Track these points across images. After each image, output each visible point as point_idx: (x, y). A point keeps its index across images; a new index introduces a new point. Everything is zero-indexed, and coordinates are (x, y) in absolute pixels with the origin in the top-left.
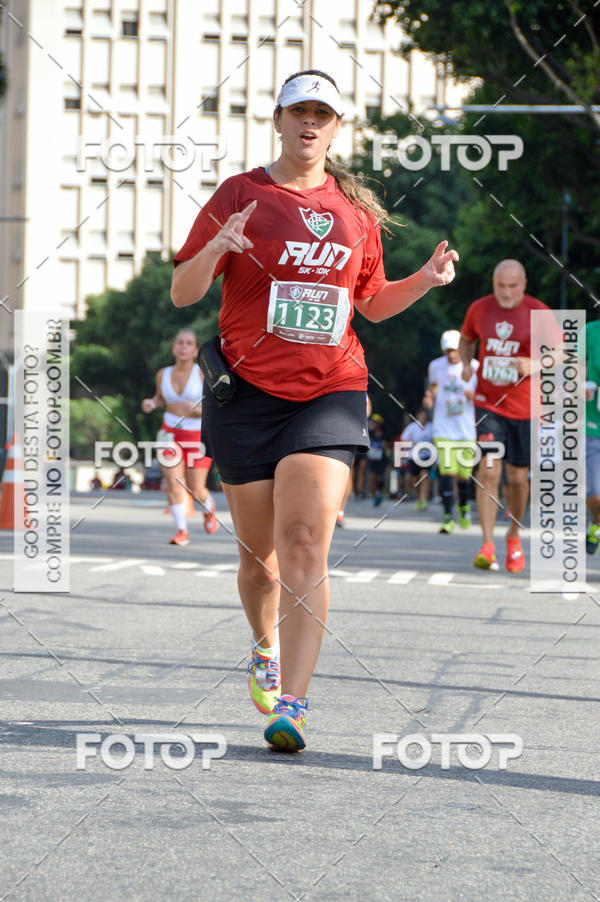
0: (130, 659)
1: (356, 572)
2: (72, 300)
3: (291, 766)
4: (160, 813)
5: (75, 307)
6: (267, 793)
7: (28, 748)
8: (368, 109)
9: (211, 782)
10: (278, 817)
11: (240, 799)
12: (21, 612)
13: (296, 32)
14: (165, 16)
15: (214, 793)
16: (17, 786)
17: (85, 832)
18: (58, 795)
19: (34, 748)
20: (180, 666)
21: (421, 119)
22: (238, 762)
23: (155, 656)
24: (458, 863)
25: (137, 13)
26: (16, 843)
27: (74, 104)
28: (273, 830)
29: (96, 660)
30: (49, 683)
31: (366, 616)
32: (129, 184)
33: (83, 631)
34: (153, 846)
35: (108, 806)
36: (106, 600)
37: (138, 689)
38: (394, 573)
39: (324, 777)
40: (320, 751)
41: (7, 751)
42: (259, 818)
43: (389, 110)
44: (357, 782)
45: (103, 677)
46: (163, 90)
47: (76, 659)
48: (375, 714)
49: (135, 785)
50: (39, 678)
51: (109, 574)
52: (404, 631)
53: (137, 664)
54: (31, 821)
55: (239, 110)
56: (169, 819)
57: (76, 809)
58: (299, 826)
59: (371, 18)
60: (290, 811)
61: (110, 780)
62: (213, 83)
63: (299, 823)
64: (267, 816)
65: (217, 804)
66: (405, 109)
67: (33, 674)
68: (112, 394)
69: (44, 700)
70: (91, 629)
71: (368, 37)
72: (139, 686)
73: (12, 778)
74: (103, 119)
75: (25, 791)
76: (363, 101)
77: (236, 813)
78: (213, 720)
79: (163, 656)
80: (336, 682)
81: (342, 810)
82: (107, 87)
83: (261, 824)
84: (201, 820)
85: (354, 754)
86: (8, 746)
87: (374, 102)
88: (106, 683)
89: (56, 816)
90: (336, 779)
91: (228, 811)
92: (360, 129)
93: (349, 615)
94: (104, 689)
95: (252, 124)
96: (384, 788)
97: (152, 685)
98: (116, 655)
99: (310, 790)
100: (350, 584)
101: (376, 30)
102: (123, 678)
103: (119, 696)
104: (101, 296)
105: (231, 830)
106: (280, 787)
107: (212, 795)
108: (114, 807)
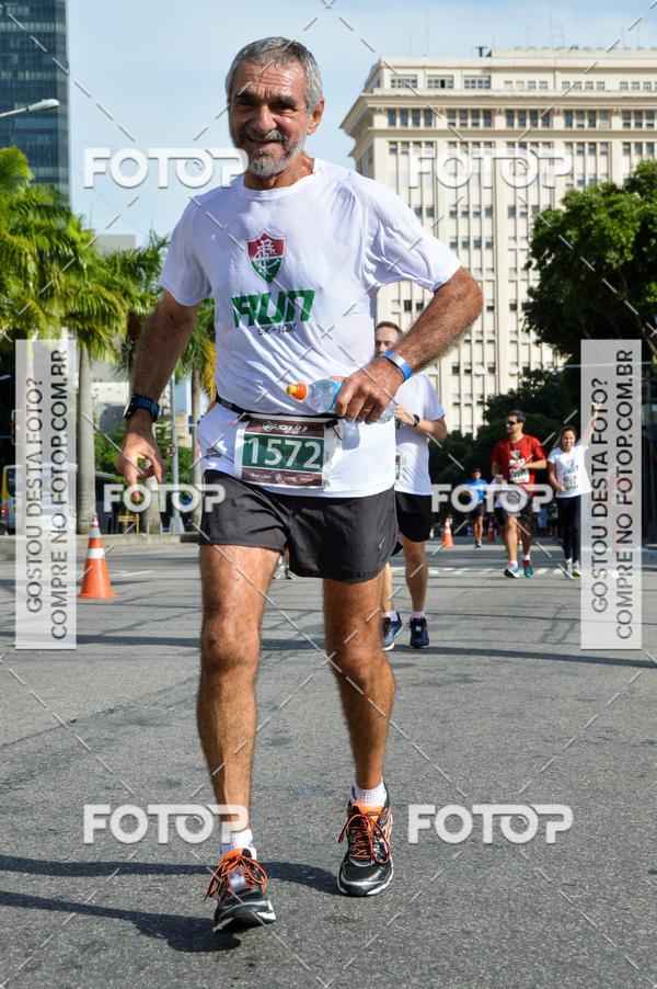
3: (490, 657)
4: (432, 680)
6: (479, 669)
8: (524, 368)
9: (456, 664)
10: (483, 680)
11: (467, 673)
13: (492, 338)
20: (442, 614)
21: (547, 372)
22: (466, 655)
24: (562, 698)
28: (481, 686)
34: (428, 695)
35: (410, 677)
40: (504, 650)
42: (476, 681)
43: (533, 369)
48: (528, 632)
49: (422, 668)
52: (542, 595)
55: (468, 372)
56: (436, 682)
58: (493, 684)
59: (523, 330)
60: (488, 677)
62: (457, 361)
63: (493, 682)
64: (479, 680)
65: (456, 675)
66: (539, 368)
71: (522, 338)
76: (521, 365)
77: (465, 679)
78: (457, 638)
80: (511, 619)
81: (512, 676)
84: (450, 682)
87: (526, 365)
91: (462, 678)
92: (521, 378)
95: (474, 378)
99: (498, 667)
101: (526, 335)
105: (463, 686)
106: (485, 666)
107: (455, 671)
108: (413, 678)
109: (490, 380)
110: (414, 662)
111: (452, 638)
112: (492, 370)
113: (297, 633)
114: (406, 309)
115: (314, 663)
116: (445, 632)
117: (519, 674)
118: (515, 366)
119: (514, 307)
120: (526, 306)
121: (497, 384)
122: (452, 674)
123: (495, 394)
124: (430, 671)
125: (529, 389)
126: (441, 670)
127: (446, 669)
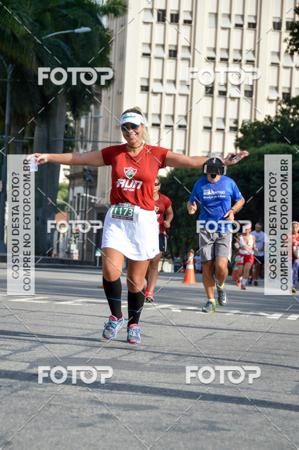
0: (164, 351)
1: (273, 314)
3: (238, 405)
4: (176, 425)
6: (227, 417)
7: (115, 392)
8: (284, 94)
9: (201, 411)
10: (232, 429)
11: (214, 420)
13: (251, 57)
14: (189, 48)
16: (109, 410)
17: (141, 432)
18: (128, 414)
19: (118, 392)
20: (187, 356)
22: (214, 402)
23: (176, 351)
25: (177, 47)
26: (108, 437)
27: (145, 89)
28: (229, 435)
29: (148, 351)
30: (126, 362)
31: (276, 335)
32: (171, 127)
34: (172, 440)
35: (152, 421)
36: (153, 323)
37: (167, 366)
38: (290, 315)
41: (105, 393)
42: (223, 429)
43: (294, 95)
45: (151, 359)
47: (138, 350)
48: (279, 381)
49: (165, 411)
50: (121, 359)
51: (155, 311)
52: (294, 342)
53: (167, 354)
54: (115, 427)
55: (223, 93)
56: (180, 428)
57: (137, 421)
59: (287, 51)
60: (237, 426)
61: (153, 408)
63: (242, 432)
64: (227, 428)
65: (202, 422)
67: (119, 357)
69: (123, 369)
70: (146, 336)
71: (285, 60)
72: (167, 364)
73: (107, 406)
74: (159, 95)
75: (113, 412)
76: (281, 91)
77: (212, 427)
79: (179, 350)
81: (262, 427)
82: (161, 81)
83: (224, 432)
84: (195, 429)
85: (269, 400)
86: (106, 391)
87: (287, 91)
88: (152, 362)
90: (260, 412)
91: (208, 425)
92: (280, 104)
93: (267, 334)
94: (151, 365)
95: (229, 100)
96: (283, 417)
97: (174, 364)
98: (157, 349)
99: (248, 417)
100: (269, 319)
101: (289, 57)
102: (161, 360)
103: (158, 369)
105: (209, 434)
106: (233, 415)
107: (201, 417)
108: (155, 421)
109: (245, 105)
110: (156, 404)
112: (249, 94)
113: (28, 364)
114: (159, 20)
115: (48, 398)
117: (269, 425)
118: (275, 91)
119: (277, 26)
120: (291, 26)
121: (254, 110)
122: (198, 420)
123: (251, 120)
124: (174, 416)
125: (288, 117)
126: (186, 415)
127: (191, 415)
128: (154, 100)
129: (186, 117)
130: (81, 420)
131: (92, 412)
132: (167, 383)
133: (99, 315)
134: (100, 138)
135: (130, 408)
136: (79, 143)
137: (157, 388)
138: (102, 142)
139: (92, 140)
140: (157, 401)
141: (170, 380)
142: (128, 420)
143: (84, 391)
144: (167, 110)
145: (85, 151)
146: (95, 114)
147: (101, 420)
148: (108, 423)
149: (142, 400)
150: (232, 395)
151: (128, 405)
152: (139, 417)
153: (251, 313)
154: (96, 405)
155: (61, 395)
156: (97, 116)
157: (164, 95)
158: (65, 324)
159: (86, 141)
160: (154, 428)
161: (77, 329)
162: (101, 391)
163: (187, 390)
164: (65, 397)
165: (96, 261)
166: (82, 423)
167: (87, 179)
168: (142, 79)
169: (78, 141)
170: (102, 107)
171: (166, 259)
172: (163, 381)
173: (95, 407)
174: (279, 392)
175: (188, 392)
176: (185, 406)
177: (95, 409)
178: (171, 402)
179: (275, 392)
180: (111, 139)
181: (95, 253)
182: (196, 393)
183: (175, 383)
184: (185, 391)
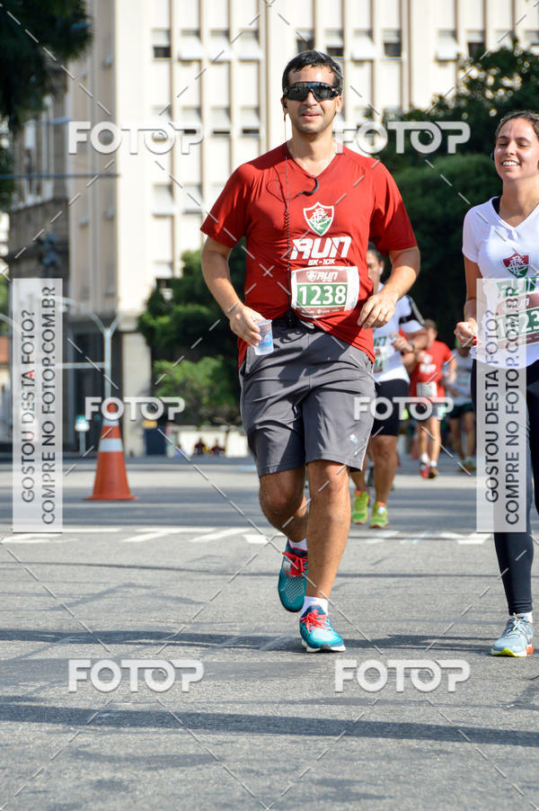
1: (469, 533)
2: (168, 257)
3: (400, 740)
4: (263, 794)
5: (172, 265)
6: (376, 769)
7: (126, 730)
8: (470, 45)
10: (386, 795)
11: (347, 777)
12: (119, 587)
15: (320, 771)
16: (116, 770)
18: (158, 777)
19: (133, 729)
21: (526, 55)
22: (345, 738)
23: (258, 630)
27: (164, 52)
28: (381, 808)
31: (479, 580)
32: (225, 133)
33: (184, 606)
35: (211, 788)
36: (207, 572)
37: (241, 664)
39: (434, 751)
40: (430, 723)
41: (104, 733)
42: (367, 796)
43: (493, 46)
44: (469, 755)
45: (204, 652)
46: (256, 34)
49: (239, 766)
51: (211, 544)
54: (131, 807)
55: (337, 52)
56: (273, 800)
57: (176, 792)
58: (408, 803)
60: (398, 788)
61: (212, 761)
62: (308, 25)
63: (409, 800)
64: (376, 793)
65: (323, 782)
66: (508, 43)
68: (212, 355)
70: (193, 602)
72: (241, 661)
73: (110, 762)
74: (195, 66)
75: (124, 775)
76: (464, 38)
77: (342, 790)
78: (319, 695)
79: (266, 628)
81: (454, 785)
82: (198, 33)
83: (370, 802)
84: (306, 799)
85: (466, 725)
86: (106, 729)
87: (477, 38)
88: (208, 658)
89: (156, 800)
90: (447, 753)
91: (334, 790)
92: (463, 68)
93: (459, 579)
94: (206, 665)
96: (498, 761)
99: (421, 765)
100: (463, 546)
103: (221, 673)
104: (197, 252)
106: (389, 762)
107: (317, 773)
108: (216, 789)
109: (388, 72)
110: (219, 751)
111: (307, 695)
112: (394, 49)
116: (291, 683)
117: (468, 780)
118: (450, 40)
121: (406, 83)
122: (312, 781)
123: (401, 108)
124: (258, 773)
125: (484, 95)
126: (285, 771)
127: (297, 768)
128: (185, 76)
129: (257, 110)
130: (54, 798)
131: (78, 778)
132: (241, 703)
133: (86, 561)
134: (71, 169)
135: (160, 764)
136: (25, 183)
137: (219, 715)
138: (77, 176)
139: (52, 172)
140: (220, 743)
141: (246, 695)
142: (158, 789)
143: (58, 732)
144: (215, 97)
145: (39, 200)
146: (55, 116)
147: (98, 794)
148: (114, 800)
149: (188, 743)
150: (385, 720)
151: (157, 756)
152: (181, 781)
153: (423, 535)
154: (85, 763)
155: (7, 745)
156: (60, 120)
157: (206, 65)
158: (12, 587)
159: (40, 177)
160: (216, 804)
161: (38, 595)
162: (96, 730)
163: (285, 715)
164: (16, 748)
165: (78, 441)
166: (55, 805)
167: (47, 261)
168: (156, 30)
169: (20, 177)
170: (70, 99)
171: (233, 427)
172: (231, 698)
173: (84, 767)
174: (489, 707)
175: (287, 719)
176: (281, 751)
177: (83, 771)
178: (250, 743)
179: (480, 706)
180: (94, 169)
181: (74, 424)
182: (305, 720)
183: (259, 703)
184: (281, 718)
